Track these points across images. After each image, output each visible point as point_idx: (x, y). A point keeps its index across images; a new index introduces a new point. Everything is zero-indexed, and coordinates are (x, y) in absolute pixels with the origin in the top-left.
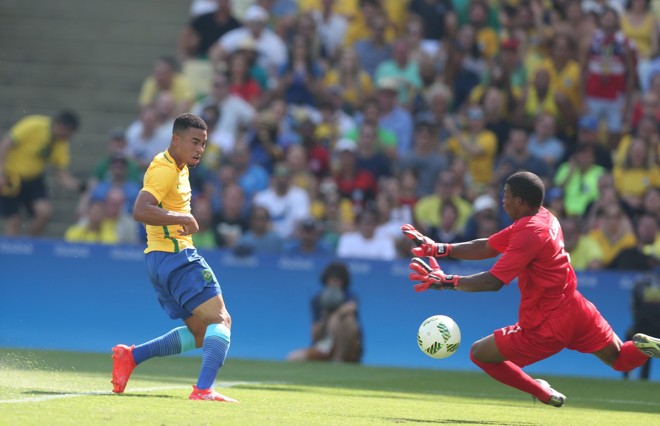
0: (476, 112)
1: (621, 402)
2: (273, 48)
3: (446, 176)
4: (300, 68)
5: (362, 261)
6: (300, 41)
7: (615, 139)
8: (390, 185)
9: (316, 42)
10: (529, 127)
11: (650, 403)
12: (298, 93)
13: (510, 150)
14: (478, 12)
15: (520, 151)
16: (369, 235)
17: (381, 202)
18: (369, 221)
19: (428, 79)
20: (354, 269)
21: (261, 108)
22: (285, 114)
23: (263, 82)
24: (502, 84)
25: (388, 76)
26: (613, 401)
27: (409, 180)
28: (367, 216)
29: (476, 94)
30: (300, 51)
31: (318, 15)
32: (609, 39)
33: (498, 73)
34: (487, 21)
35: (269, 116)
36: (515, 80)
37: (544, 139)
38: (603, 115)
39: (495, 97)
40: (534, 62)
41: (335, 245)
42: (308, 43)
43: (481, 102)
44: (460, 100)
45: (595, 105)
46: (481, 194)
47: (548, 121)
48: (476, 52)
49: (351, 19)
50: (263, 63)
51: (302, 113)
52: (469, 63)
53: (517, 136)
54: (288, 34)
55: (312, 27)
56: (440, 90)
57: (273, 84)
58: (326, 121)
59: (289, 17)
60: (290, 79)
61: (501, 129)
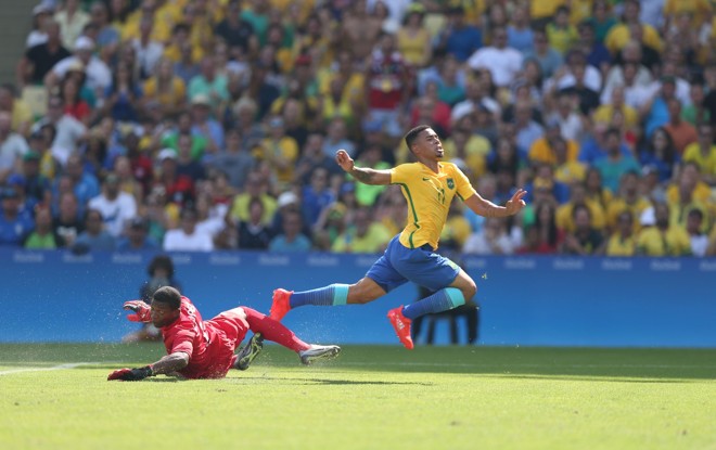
0: (277, 122)
1: (411, 364)
2: (99, 72)
3: (254, 177)
4: (123, 89)
5: (183, 253)
6: (122, 65)
7: (396, 142)
8: (206, 187)
9: (138, 65)
10: (323, 131)
11: (436, 364)
12: (123, 111)
13: (308, 152)
14: (275, 34)
15: (317, 152)
16: (190, 231)
17: (201, 203)
18: (191, 218)
19: (235, 95)
20: (176, 260)
21: (90, 125)
22: (113, 129)
23: (91, 101)
24: (298, 95)
25: (200, 93)
26: (404, 364)
27: (221, 182)
28: (188, 214)
29: (277, 105)
30: (123, 75)
31: (137, 42)
32: (388, 60)
33: (294, 85)
34: (284, 41)
35: (98, 131)
36: (310, 91)
37: (337, 142)
38: (385, 122)
39: (294, 107)
40: (325, 77)
41: (161, 240)
42: (130, 66)
43: (281, 113)
44: (264, 110)
45: (377, 116)
46: (284, 191)
47: (339, 126)
48: (276, 68)
49: (167, 44)
50: (90, 86)
51: (126, 128)
52: (271, 79)
53: (314, 139)
54: (112, 60)
55: (133, 53)
56: (246, 103)
57: (100, 103)
58: (148, 134)
59: (112, 45)
60: (115, 99)
61: (299, 134)
